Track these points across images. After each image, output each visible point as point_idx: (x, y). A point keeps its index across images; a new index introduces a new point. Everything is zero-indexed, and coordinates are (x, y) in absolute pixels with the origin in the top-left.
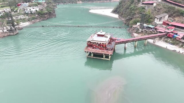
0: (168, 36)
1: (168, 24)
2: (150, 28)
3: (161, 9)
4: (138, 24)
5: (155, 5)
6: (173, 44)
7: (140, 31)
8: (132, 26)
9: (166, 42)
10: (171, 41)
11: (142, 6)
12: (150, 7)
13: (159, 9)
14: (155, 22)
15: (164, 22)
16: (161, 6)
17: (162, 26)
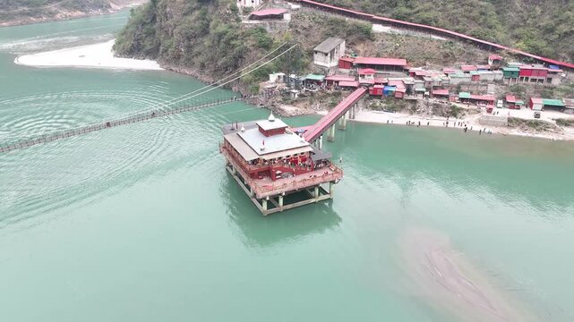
0: (371, 93)
1: (351, 65)
2: (312, 81)
3: (310, 27)
4: (273, 77)
5: (287, 17)
6: (391, 110)
7: (296, 96)
8: (257, 88)
9: (374, 108)
10: (383, 105)
11: (255, 25)
12: (277, 26)
13: (305, 29)
14: (316, 65)
15: (340, 61)
16: (307, 20)
17: (340, 73)
